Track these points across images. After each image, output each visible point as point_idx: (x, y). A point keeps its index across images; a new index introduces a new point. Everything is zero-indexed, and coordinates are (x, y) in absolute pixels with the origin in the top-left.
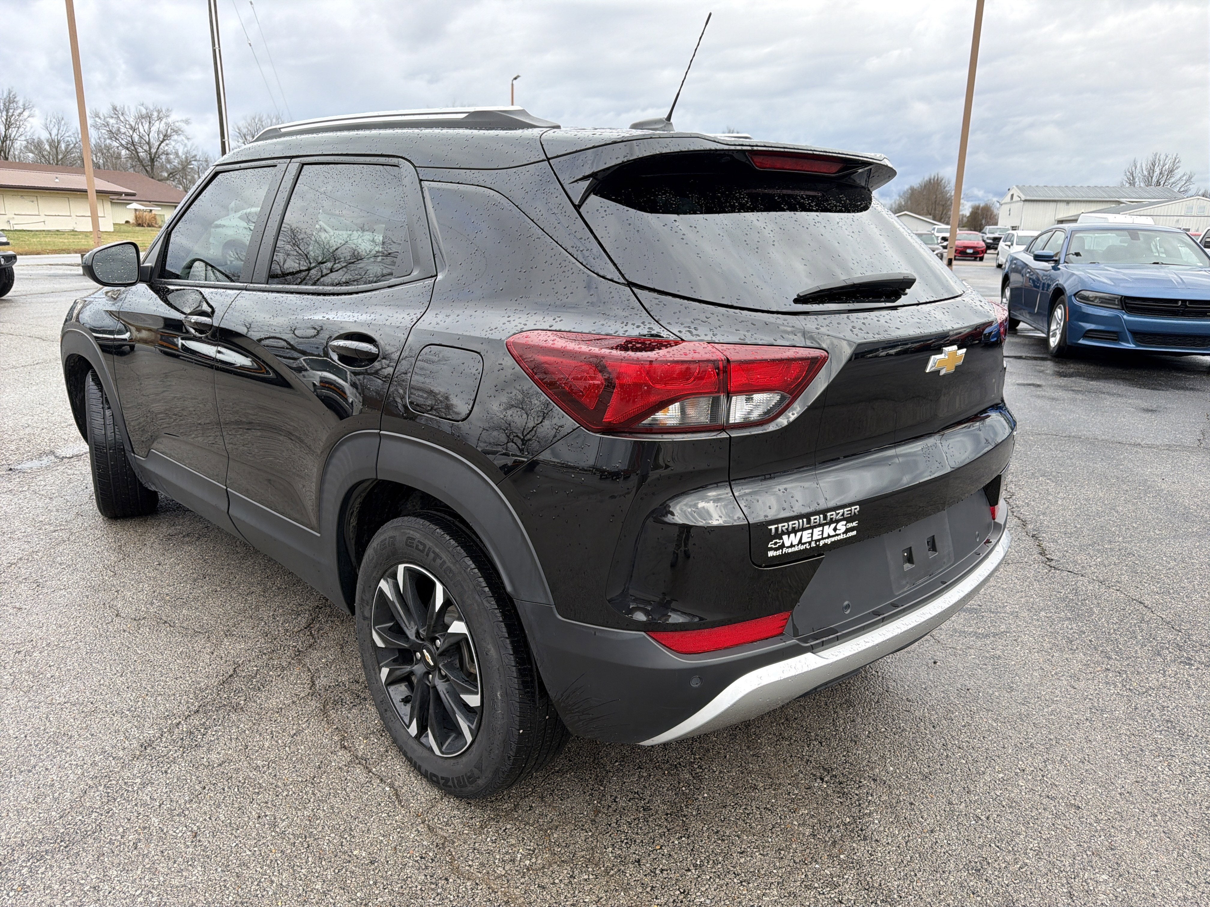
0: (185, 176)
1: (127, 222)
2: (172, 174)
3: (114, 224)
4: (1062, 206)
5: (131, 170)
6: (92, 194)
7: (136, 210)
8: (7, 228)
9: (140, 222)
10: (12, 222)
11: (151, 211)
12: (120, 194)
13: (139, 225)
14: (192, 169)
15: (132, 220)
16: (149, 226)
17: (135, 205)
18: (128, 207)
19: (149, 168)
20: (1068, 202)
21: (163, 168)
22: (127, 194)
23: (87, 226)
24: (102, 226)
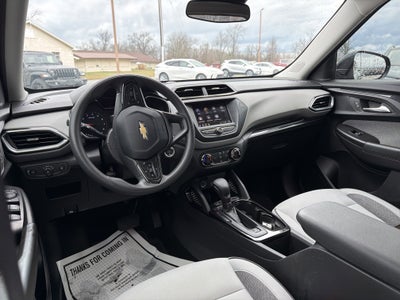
0: (153, 53)
2: (149, 53)
3: (131, 69)
6: (117, 60)
7: (138, 64)
10: (103, 69)
12: (133, 59)
13: (139, 69)
15: (137, 68)
16: (143, 69)
19: (143, 51)
21: (147, 51)
22: (135, 59)
23: (115, 70)
24: (121, 69)
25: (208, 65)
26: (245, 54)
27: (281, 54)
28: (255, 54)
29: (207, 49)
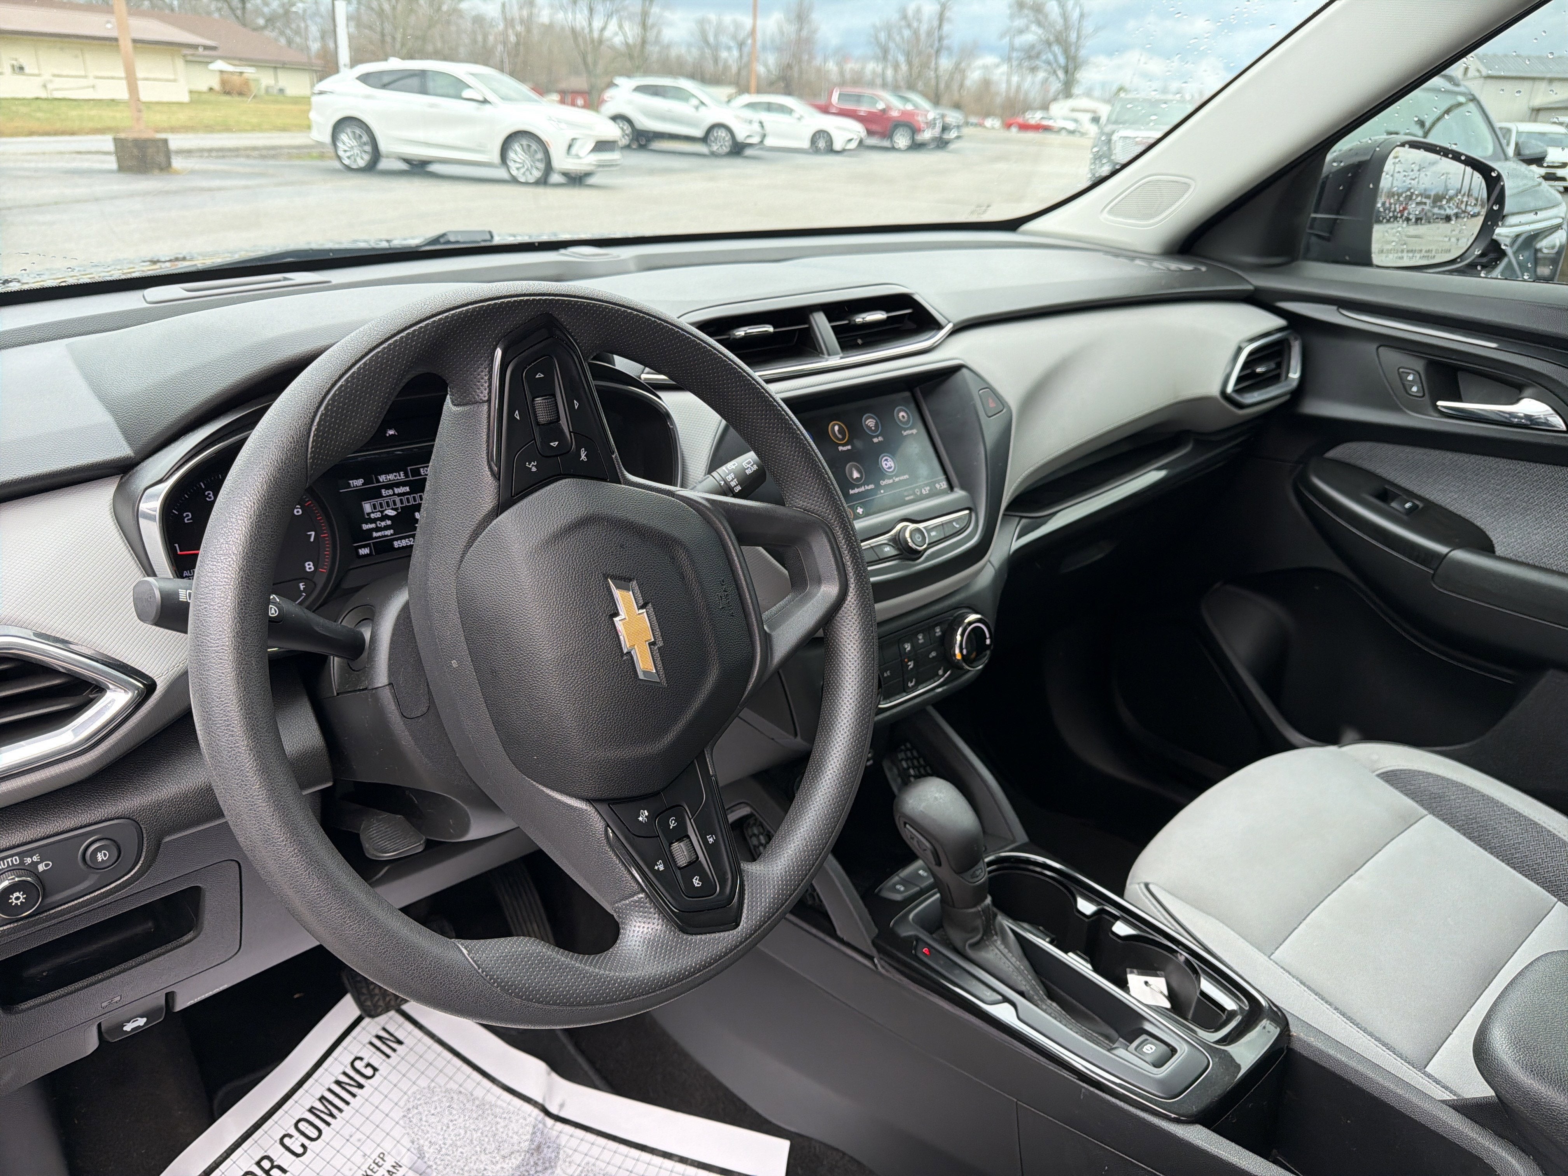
0: (287, 24)
1: (211, 89)
2: (271, 20)
3: (191, 92)
4: (1543, 86)
5: (216, 15)
6: (126, 45)
7: (221, 72)
8: (43, 95)
9: (228, 89)
10: (50, 86)
11: (241, 73)
12: (195, 47)
13: (227, 93)
14: (296, 13)
15: (217, 86)
16: (241, 94)
17: (220, 65)
18: (212, 67)
19: (239, 12)
20: (1551, 80)
21: (258, 12)
22: (206, 48)
23: (121, 92)
24: (148, 93)
25: (541, 90)
26: (691, 56)
27: (832, 66)
28: (730, 56)
29: (528, 23)
